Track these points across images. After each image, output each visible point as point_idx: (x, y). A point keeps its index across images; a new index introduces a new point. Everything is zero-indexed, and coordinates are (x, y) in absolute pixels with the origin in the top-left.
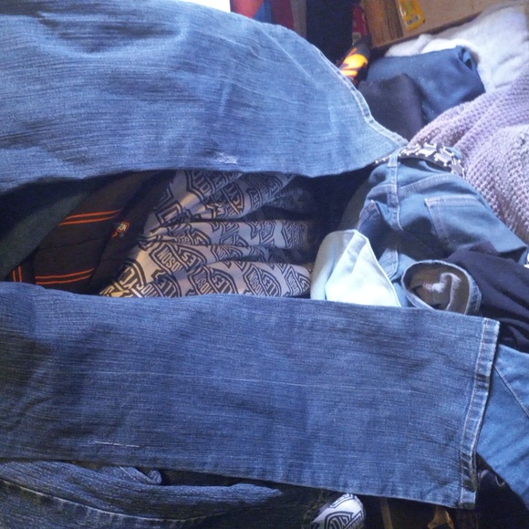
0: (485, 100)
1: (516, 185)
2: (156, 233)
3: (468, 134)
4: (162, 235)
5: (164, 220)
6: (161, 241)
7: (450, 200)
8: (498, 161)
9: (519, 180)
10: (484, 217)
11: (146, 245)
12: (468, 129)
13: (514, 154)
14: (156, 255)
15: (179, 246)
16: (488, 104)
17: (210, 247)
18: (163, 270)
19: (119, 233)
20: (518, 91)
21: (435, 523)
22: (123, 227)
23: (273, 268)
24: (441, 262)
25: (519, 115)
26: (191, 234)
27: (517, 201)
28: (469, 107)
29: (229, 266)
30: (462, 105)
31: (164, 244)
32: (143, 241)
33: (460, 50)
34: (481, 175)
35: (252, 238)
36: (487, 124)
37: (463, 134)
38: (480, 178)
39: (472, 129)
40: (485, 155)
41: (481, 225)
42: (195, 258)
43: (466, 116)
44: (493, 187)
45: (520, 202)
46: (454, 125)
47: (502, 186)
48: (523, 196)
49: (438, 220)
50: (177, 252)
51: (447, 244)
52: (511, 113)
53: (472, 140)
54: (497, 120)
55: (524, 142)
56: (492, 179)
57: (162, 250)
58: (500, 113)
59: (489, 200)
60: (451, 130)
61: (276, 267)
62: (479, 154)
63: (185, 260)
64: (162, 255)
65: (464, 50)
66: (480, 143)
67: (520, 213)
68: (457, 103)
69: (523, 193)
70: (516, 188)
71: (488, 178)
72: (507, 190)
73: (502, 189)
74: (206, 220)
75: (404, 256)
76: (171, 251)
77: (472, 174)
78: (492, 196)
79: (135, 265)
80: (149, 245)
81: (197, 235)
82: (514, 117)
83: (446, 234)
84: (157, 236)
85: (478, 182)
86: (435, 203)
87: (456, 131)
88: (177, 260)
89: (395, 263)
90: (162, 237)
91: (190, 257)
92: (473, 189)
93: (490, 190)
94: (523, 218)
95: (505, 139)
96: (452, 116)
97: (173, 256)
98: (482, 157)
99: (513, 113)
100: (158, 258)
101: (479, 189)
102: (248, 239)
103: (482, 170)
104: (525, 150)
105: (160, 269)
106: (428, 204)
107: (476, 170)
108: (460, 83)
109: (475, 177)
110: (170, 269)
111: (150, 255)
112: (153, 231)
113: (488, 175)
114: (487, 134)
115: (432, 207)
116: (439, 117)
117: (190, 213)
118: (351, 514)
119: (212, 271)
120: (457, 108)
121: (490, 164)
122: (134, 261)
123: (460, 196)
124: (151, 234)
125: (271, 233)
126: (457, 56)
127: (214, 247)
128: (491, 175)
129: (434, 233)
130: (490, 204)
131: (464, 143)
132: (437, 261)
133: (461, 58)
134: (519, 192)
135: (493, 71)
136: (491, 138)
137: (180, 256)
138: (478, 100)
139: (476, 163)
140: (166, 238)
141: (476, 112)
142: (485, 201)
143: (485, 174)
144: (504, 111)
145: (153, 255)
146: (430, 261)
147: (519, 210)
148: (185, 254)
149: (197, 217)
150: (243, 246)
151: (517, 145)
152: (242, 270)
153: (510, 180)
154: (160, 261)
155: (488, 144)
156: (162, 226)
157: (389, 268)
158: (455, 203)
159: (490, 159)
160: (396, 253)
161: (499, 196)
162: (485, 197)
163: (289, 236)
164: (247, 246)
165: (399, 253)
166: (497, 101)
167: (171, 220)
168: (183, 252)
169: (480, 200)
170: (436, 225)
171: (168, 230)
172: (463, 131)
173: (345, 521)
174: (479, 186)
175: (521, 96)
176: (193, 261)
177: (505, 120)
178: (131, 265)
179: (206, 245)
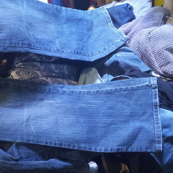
0: (136, 21)
1: (147, 48)
2: (19, 64)
3: (130, 33)
4: (21, 65)
5: (22, 59)
6: (21, 68)
7: (125, 54)
8: (141, 41)
9: (148, 46)
10: (136, 60)
11: (14, 69)
12: (130, 31)
13: (146, 38)
14: (19, 73)
15: (28, 70)
16: (137, 22)
17: (40, 71)
18: (22, 78)
19: (3, 64)
20: (147, 18)
21: (122, 171)
22: (5, 61)
23: (64, 81)
24: (122, 76)
25: (147, 25)
26: (32, 66)
27: (148, 54)
28: (130, 24)
29: (47, 79)
30: (128, 23)
31: (21, 69)
32: (13, 67)
33: (127, 4)
34: (135, 46)
35: (56, 69)
36: (137, 29)
37: (129, 33)
38: (135, 47)
39: (131, 31)
40: (136, 39)
41: (136, 63)
42: (34, 75)
43: (129, 26)
44: (139, 50)
45: (149, 54)
46: (126, 30)
47: (142, 49)
48: (150, 52)
49: (121, 61)
50: (27, 72)
51: (124, 70)
52: (145, 25)
53: (132, 34)
54: (140, 27)
55: (150, 33)
56: (139, 47)
57: (21, 71)
58: (141, 25)
59: (138, 55)
60: (125, 31)
61: (65, 81)
62: (134, 39)
63: (30, 75)
64: (21, 73)
65: (128, 4)
66: (134, 35)
67: (149, 58)
68: (126, 23)
69: (150, 51)
70: (147, 49)
71: (138, 47)
72: (144, 50)
73: (142, 50)
74: (38, 61)
75: (110, 75)
76: (24, 72)
77: (132, 46)
78: (139, 53)
79: (10, 76)
80: (15, 69)
81: (35, 67)
82: (146, 26)
83: (124, 66)
84: (19, 65)
85: (134, 49)
86: (120, 56)
87: (126, 32)
88: (27, 75)
89: (107, 77)
90: (21, 66)
91: (32, 74)
92: (133, 51)
93: (138, 51)
94: (150, 59)
95: (143, 33)
96: (125, 27)
97: (26, 73)
98: (135, 40)
99: (146, 25)
100: (19, 74)
101: (135, 51)
102: (54, 70)
103: (136, 44)
104: (150, 36)
105: (20, 78)
106: (117, 56)
107: (133, 44)
108: (127, 15)
109: (133, 47)
110: (24, 78)
111: (16, 73)
112: (17, 64)
113: (138, 46)
114: (137, 32)
115: (119, 57)
116: (120, 28)
117: (32, 58)
118: (93, 168)
119: (41, 80)
120: (126, 24)
121: (138, 42)
122: (10, 75)
123: (129, 53)
124: (17, 65)
125: (63, 69)
126: (126, 6)
127: (42, 71)
128: (139, 46)
129: (120, 66)
130: (138, 56)
131: (129, 36)
132: (121, 76)
133: (127, 7)
134: (149, 51)
135: (138, 12)
136: (138, 33)
137: (28, 74)
138: (133, 21)
139: (133, 42)
140: (22, 66)
141: (133, 25)
142: (137, 55)
143: (137, 46)
144: (143, 24)
145: (17, 73)
146: (118, 76)
147: (149, 57)
148: (30, 73)
149: (35, 60)
150: (53, 72)
151: (147, 34)
152: (52, 81)
153: (145, 46)
154: (20, 75)
155: (137, 35)
156: (21, 62)
157: (105, 80)
158: (126, 55)
159: (138, 40)
160: (107, 74)
161: (142, 53)
162: (137, 54)
163: (70, 70)
164: (54, 73)
165: (108, 74)
166: (140, 21)
167: (24, 60)
168: (29, 72)
169: (135, 54)
170: (121, 63)
171: (23, 64)
172: (129, 32)
173: (91, 171)
174: (135, 50)
175: (148, 19)
176: (33, 76)
177: (143, 27)
178: (9, 76)
179: (39, 71)
